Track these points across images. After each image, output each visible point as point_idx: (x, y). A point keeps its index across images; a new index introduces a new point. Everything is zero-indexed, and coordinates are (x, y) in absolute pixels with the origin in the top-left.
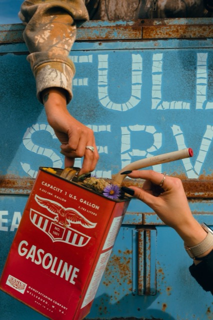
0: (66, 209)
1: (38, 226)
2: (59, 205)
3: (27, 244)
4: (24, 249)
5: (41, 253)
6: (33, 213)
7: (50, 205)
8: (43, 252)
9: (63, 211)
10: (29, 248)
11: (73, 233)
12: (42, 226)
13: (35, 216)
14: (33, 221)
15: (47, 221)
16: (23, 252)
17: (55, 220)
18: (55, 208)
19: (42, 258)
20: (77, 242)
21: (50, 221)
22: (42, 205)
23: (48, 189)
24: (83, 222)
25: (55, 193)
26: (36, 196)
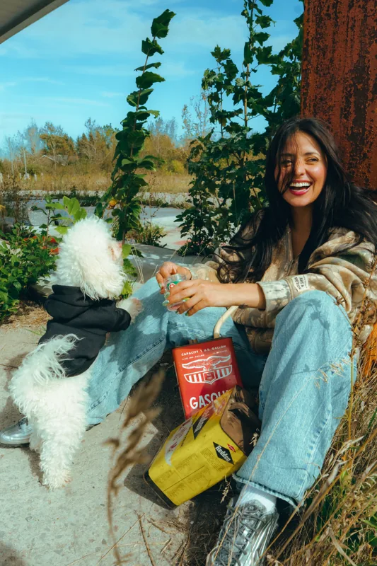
0: (207, 360)
1: (196, 381)
2: (201, 360)
3: (194, 398)
4: (194, 403)
5: (207, 397)
6: (188, 377)
7: (196, 364)
8: (208, 395)
9: (206, 362)
10: (198, 400)
11: (220, 370)
12: (198, 380)
13: (190, 377)
14: (191, 381)
15: (200, 375)
16: (194, 406)
17: (204, 370)
18: (200, 364)
19: (210, 399)
20: (226, 374)
21: (202, 373)
22: (190, 368)
23: (189, 356)
24: (222, 359)
25: (194, 355)
26: (183, 365)
